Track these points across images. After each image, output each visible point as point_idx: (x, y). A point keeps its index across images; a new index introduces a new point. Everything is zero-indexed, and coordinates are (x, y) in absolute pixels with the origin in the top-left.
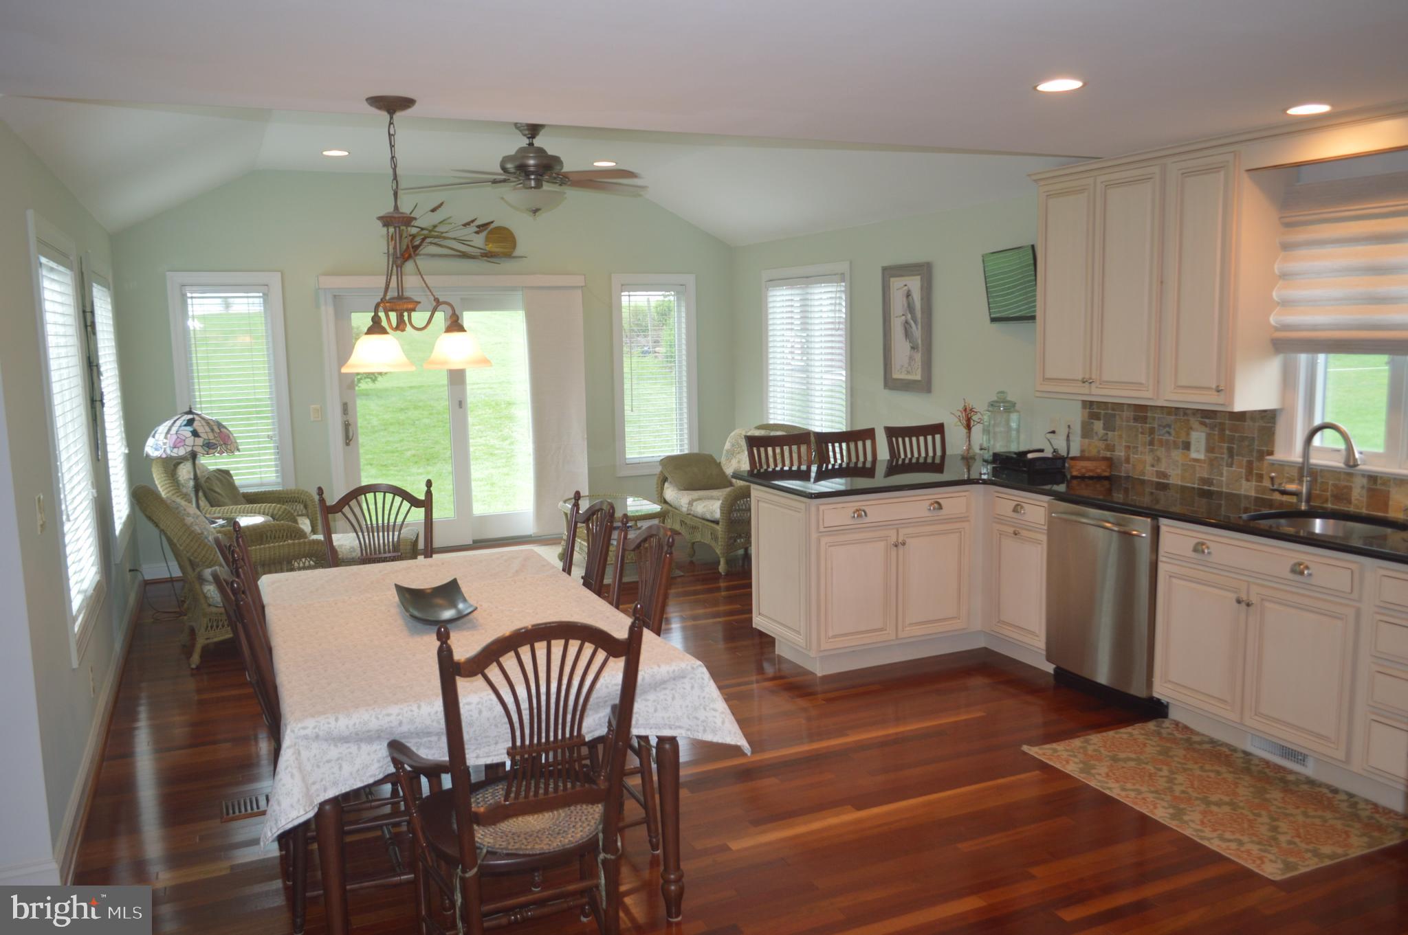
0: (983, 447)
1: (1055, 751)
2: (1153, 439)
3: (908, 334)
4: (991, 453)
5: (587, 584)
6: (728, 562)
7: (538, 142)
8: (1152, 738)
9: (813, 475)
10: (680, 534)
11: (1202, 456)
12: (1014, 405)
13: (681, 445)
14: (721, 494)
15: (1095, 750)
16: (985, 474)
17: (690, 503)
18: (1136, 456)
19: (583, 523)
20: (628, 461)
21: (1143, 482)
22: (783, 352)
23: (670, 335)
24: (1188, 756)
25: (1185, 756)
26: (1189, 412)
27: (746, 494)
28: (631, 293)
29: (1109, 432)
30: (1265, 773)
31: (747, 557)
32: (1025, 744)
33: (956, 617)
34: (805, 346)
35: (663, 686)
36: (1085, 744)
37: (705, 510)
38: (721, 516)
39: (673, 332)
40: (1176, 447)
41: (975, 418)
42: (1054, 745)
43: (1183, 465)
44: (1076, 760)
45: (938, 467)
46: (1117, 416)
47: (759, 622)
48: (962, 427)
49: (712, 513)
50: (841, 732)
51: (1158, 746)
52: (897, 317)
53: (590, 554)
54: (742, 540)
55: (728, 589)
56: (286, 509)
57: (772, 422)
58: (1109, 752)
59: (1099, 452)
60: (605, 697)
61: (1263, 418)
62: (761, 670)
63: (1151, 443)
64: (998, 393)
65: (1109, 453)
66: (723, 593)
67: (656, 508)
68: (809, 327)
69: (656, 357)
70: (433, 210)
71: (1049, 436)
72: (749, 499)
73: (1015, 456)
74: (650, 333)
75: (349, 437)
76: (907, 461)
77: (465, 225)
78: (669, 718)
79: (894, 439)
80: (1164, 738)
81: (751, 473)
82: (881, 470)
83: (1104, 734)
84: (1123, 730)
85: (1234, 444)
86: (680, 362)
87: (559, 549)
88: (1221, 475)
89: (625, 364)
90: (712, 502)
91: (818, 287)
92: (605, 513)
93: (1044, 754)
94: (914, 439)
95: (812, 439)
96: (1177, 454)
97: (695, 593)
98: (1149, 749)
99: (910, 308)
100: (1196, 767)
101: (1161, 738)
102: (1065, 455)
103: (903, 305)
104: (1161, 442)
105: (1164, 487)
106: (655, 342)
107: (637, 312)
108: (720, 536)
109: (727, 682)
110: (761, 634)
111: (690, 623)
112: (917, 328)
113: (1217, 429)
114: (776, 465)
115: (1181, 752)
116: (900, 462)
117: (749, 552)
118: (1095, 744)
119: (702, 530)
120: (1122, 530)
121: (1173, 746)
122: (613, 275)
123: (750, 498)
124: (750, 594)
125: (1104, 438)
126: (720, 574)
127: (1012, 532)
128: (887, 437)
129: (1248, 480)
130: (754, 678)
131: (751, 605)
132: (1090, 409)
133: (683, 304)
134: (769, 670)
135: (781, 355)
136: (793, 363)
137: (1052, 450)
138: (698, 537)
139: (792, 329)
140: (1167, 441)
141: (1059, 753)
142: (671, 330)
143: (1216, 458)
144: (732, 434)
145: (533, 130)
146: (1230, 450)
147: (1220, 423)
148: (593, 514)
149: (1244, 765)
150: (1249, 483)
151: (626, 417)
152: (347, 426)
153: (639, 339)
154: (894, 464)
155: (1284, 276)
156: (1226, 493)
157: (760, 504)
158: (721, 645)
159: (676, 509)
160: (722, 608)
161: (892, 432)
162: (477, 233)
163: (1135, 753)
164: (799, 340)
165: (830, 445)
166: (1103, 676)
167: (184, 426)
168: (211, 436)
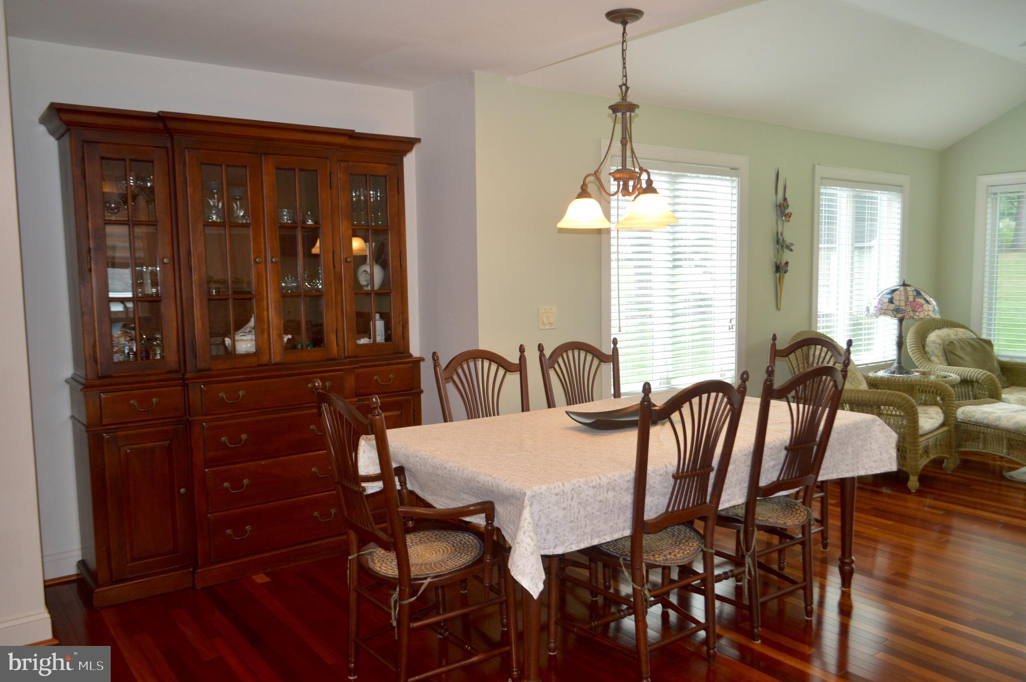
56: (989, 376)
167: (887, 294)
168: (903, 303)
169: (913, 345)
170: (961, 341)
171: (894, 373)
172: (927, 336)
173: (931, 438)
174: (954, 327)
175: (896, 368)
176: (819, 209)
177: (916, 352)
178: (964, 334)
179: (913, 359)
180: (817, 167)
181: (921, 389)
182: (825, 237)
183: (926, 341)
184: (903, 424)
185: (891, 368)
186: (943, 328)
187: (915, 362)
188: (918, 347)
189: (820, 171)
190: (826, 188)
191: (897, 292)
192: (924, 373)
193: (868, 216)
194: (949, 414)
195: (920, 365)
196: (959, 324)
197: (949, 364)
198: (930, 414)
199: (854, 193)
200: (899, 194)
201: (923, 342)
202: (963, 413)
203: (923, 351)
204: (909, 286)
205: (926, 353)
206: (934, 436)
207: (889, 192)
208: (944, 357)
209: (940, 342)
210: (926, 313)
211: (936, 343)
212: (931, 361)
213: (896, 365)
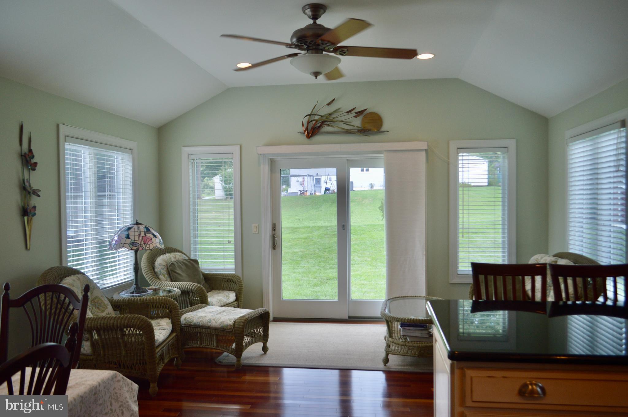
20: (459, 273)
56: (199, 287)
70: (328, 104)
75: (275, 244)
77: (348, 112)
122: (450, 141)
133: (506, 161)
152: (274, 237)
162: (355, 117)
167: (125, 231)
168: (137, 238)
169: (146, 268)
170: (178, 262)
171: (133, 293)
172: (155, 260)
173: (165, 346)
174: (173, 252)
175: (135, 289)
176: (65, 162)
177: (148, 273)
178: (180, 256)
179: (147, 279)
180: (61, 126)
181: (154, 306)
182: (71, 185)
183: (155, 264)
184: (142, 341)
185: (131, 289)
186: (166, 253)
187: (148, 281)
188: (150, 269)
189: (63, 130)
190: (70, 145)
191: (132, 230)
192: (155, 290)
193: (107, 170)
194: (175, 323)
195: (152, 283)
196: (176, 250)
197: (172, 281)
198: (163, 325)
199: (95, 151)
200: (130, 155)
201: (153, 265)
202: (185, 319)
203: (153, 272)
204: (141, 224)
205: (155, 273)
206: (166, 344)
207: (123, 153)
208: (168, 275)
209: (165, 264)
210: (154, 245)
211: (161, 265)
212: (159, 279)
213: (134, 286)
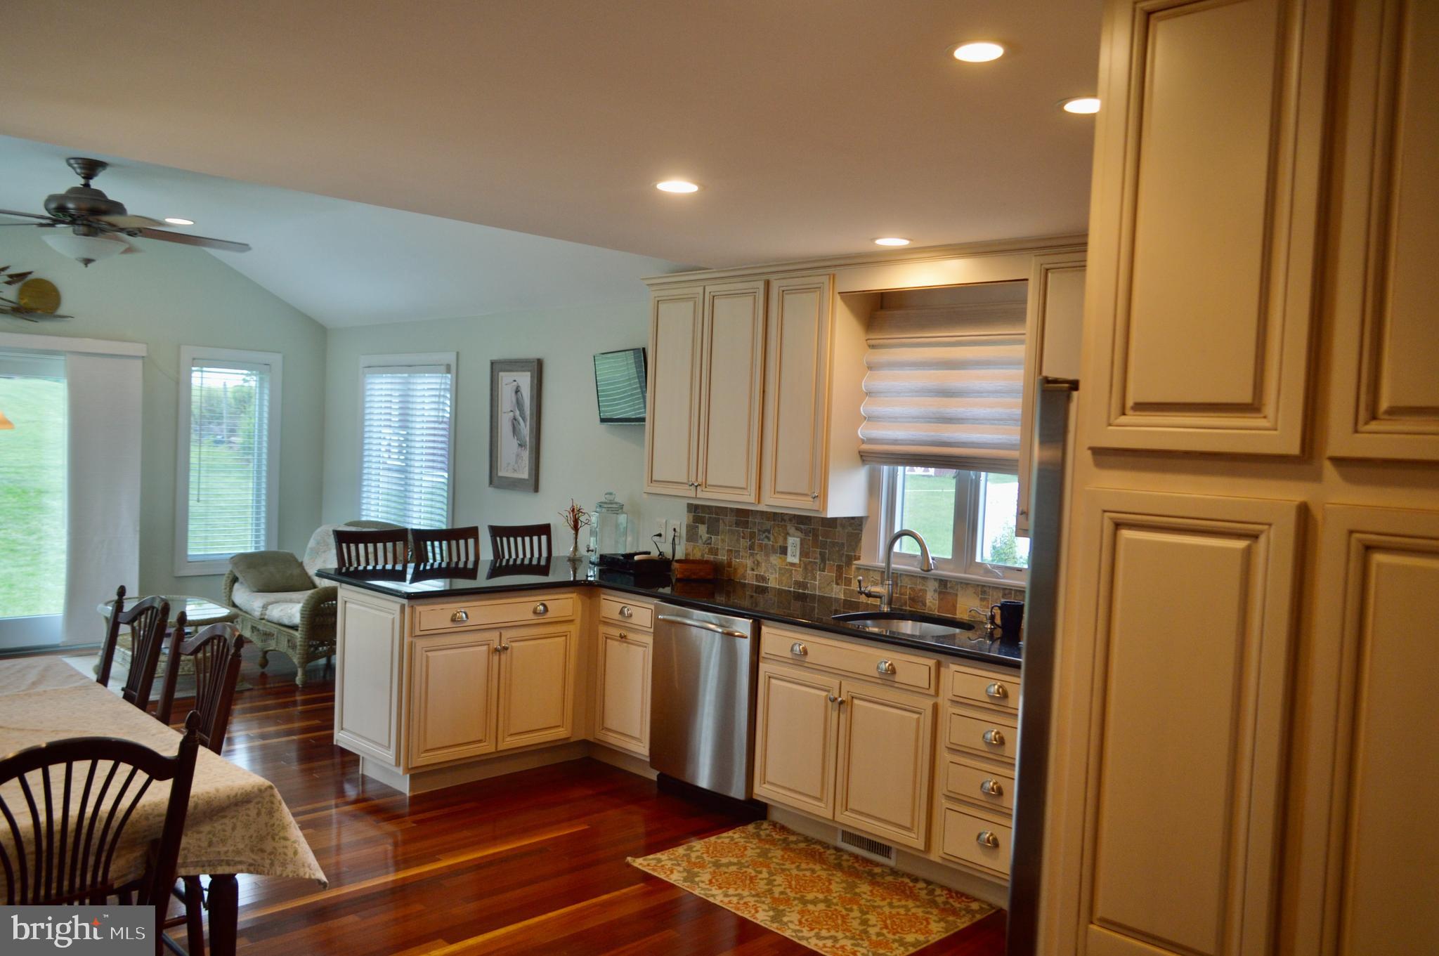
0: (590, 549)
1: (659, 860)
2: (753, 543)
3: (515, 430)
4: (598, 555)
5: (128, 697)
6: (305, 673)
7: (95, 184)
8: (751, 840)
9: (409, 577)
10: (251, 642)
11: (796, 560)
12: (622, 507)
13: (257, 542)
14: (301, 596)
15: (698, 857)
16: (591, 576)
17: (265, 607)
18: (738, 560)
19: (127, 623)
20: (190, 559)
21: (744, 585)
22: (380, 450)
23: (249, 424)
24: (786, 856)
25: (783, 856)
26: (786, 517)
27: (332, 595)
28: (205, 369)
29: (713, 537)
30: (854, 867)
31: (330, 668)
32: (629, 856)
33: (559, 726)
34: (404, 445)
35: (220, 814)
36: (688, 852)
37: (281, 614)
38: (301, 620)
39: (253, 421)
40: (775, 552)
41: (583, 518)
42: (659, 855)
43: (780, 569)
44: (681, 869)
45: (544, 570)
46: (721, 521)
47: (342, 738)
48: (569, 527)
49: (290, 617)
50: (431, 857)
51: (758, 848)
52: (505, 413)
53: (135, 663)
54: (325, 648)
55: (305, 702)
57: (364, 519)
58: (712, 858)
59: (703, 555)
60: (146, 831)
61: (851, 525)
62: (341, 793)
63: (751, 547)
64: (606, 494)
65: (712, 557)
66: (300, 708)
67: (222, 612)
68: (410, 425)
69: (231, 447)
71: (657, 539)
72: (334, 602)
73: (622, 558)
74: (225, 421)
76: (511, 562)
78: (226, 852)
79: (498, 539)
80: (763, 840)
81: (338, 571)
82: (483, 570)
83: (706, 840)
84: (725, 835)
85: (826, 549)
86: (260, 455)
87: (96, 661)
88: (815, 579)
89: (192, 455)
90: (291, 605)
91: (422, 377)
92: (157, 610)
93: (648, 865)
94: (519, 539)
95: (410, 537)
96: (775, 559)
97: (266, 708)
98: (749, 852)
99: (519, 404)
100: (793, 866)
101: (761, 840)
102: (671, 557)
103: (512, 402)
104: (760, 545)
105: (762, 590)
106: (230, 432)
107: (211, 398)
108: (298, 644)
109: (300, 809)
110: (344, 752)
111: (258, 743)
112: (526, 426)
113: (811, 535)
114: (367, 563)
115: (779, 853)
116: (504, 563)
117: (333, 661)
118: (697, 851)
119: (277, 637)
120: (725, 632)
121: (772, 847)
122: (182, 346)
123: (336, 600)
124: (333, 708)
125: (709, 541)
126: (296, 686)
127: (618, 635)
128: (491, 536)
129: (837, 584)
130: (333, 802)
131: (333, 719)
132: (695, 512)
133: (267, 385)
134: (351, 792)
135: (378, 453)
136: (389, 462)
137: (658, 553)
138: (272, 645)
139: (390, 426)
140: (766, 545)
141: (663, 863)
142: (251, 418)
143: (811, 562)
144: (319, 530)
145: (91, 168)
146: (822, 556)
147: (813, 529)
148: (141, 613)
149: (836, 862)
150: (838, 586)
151: (190, 508)
153: (211, 426)
154: (498, 565)
155: (869, 393)
156: (819, 596)
157: (348, 605)
158: (295, 767)
159: (246, 612)
160: (297, 725)
161: (497, 532)
162: (9, 283)
163: (737, 857)
164: (396, 438)
165: (429, 543)
166: (704, 779)
